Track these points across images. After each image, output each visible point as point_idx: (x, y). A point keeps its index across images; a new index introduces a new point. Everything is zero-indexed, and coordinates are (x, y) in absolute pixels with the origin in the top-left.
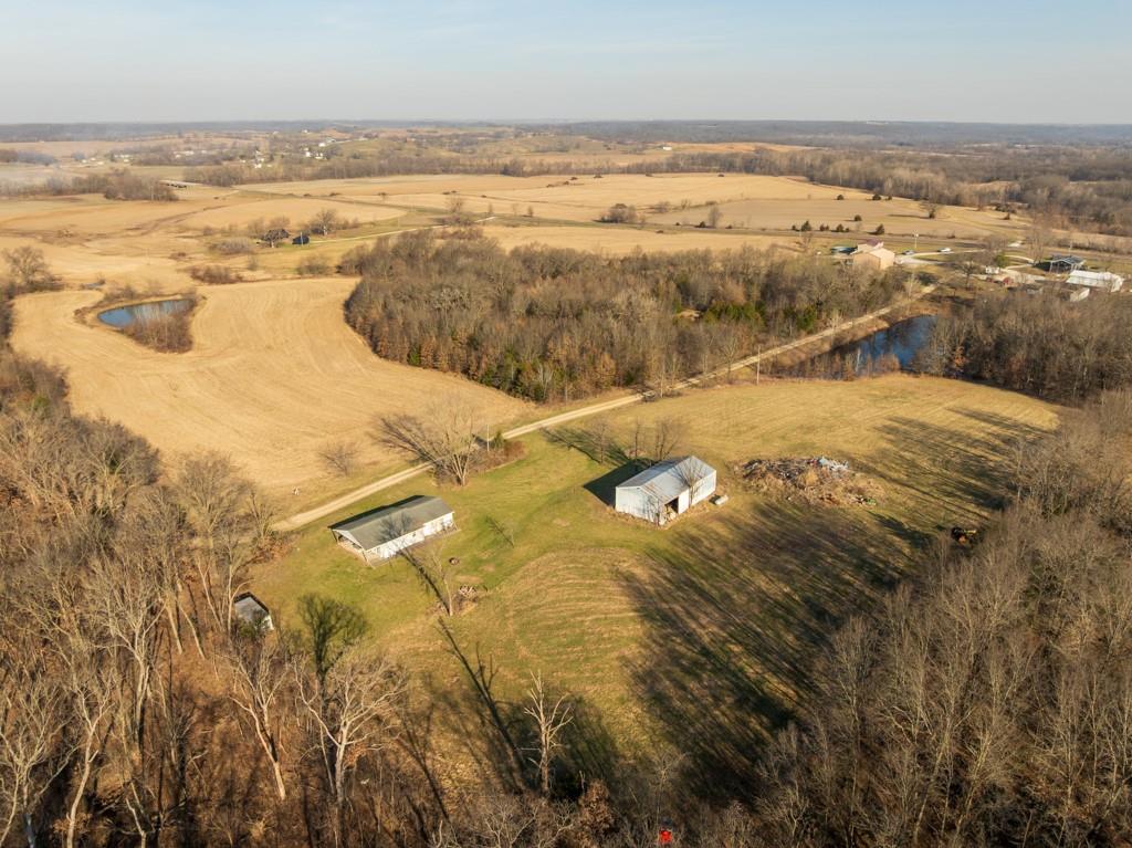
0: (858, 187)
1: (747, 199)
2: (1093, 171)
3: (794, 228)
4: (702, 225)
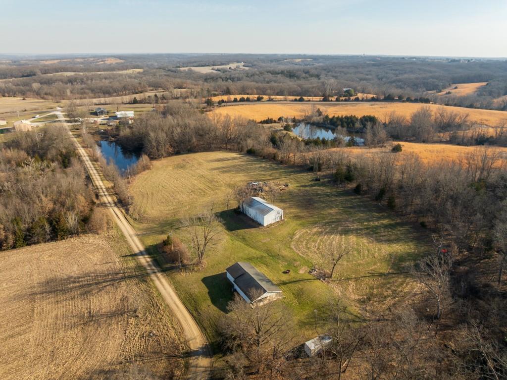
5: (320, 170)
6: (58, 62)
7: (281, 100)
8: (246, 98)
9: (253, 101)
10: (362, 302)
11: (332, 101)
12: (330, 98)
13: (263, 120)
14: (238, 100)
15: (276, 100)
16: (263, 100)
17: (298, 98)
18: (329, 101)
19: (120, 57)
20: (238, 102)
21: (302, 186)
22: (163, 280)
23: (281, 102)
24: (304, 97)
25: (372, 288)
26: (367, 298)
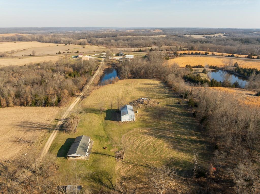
0: (53, 43)
1: (33, 48)
2: (98, 36)
3: (56, 53)
4: (30, 55)
5: (185, 98)
6: (133, 31)
7: (219, 56)
8: (198, 53)
9: (203, 55)
10: (124, 179)
11: (253, 58)
12: (253, 57)
13: (195, 66)
14: (194, 53)
15: (216, 55)
16: (208, 54)
17: (231, 55)
18: (251, 58)
19: (162, 29)
20: (194, 54)
21: (167, 105)
22: (55, 134)
23: (219, 57)
24: (234, 55)
25: (138, 173)
26: (129, 178)
